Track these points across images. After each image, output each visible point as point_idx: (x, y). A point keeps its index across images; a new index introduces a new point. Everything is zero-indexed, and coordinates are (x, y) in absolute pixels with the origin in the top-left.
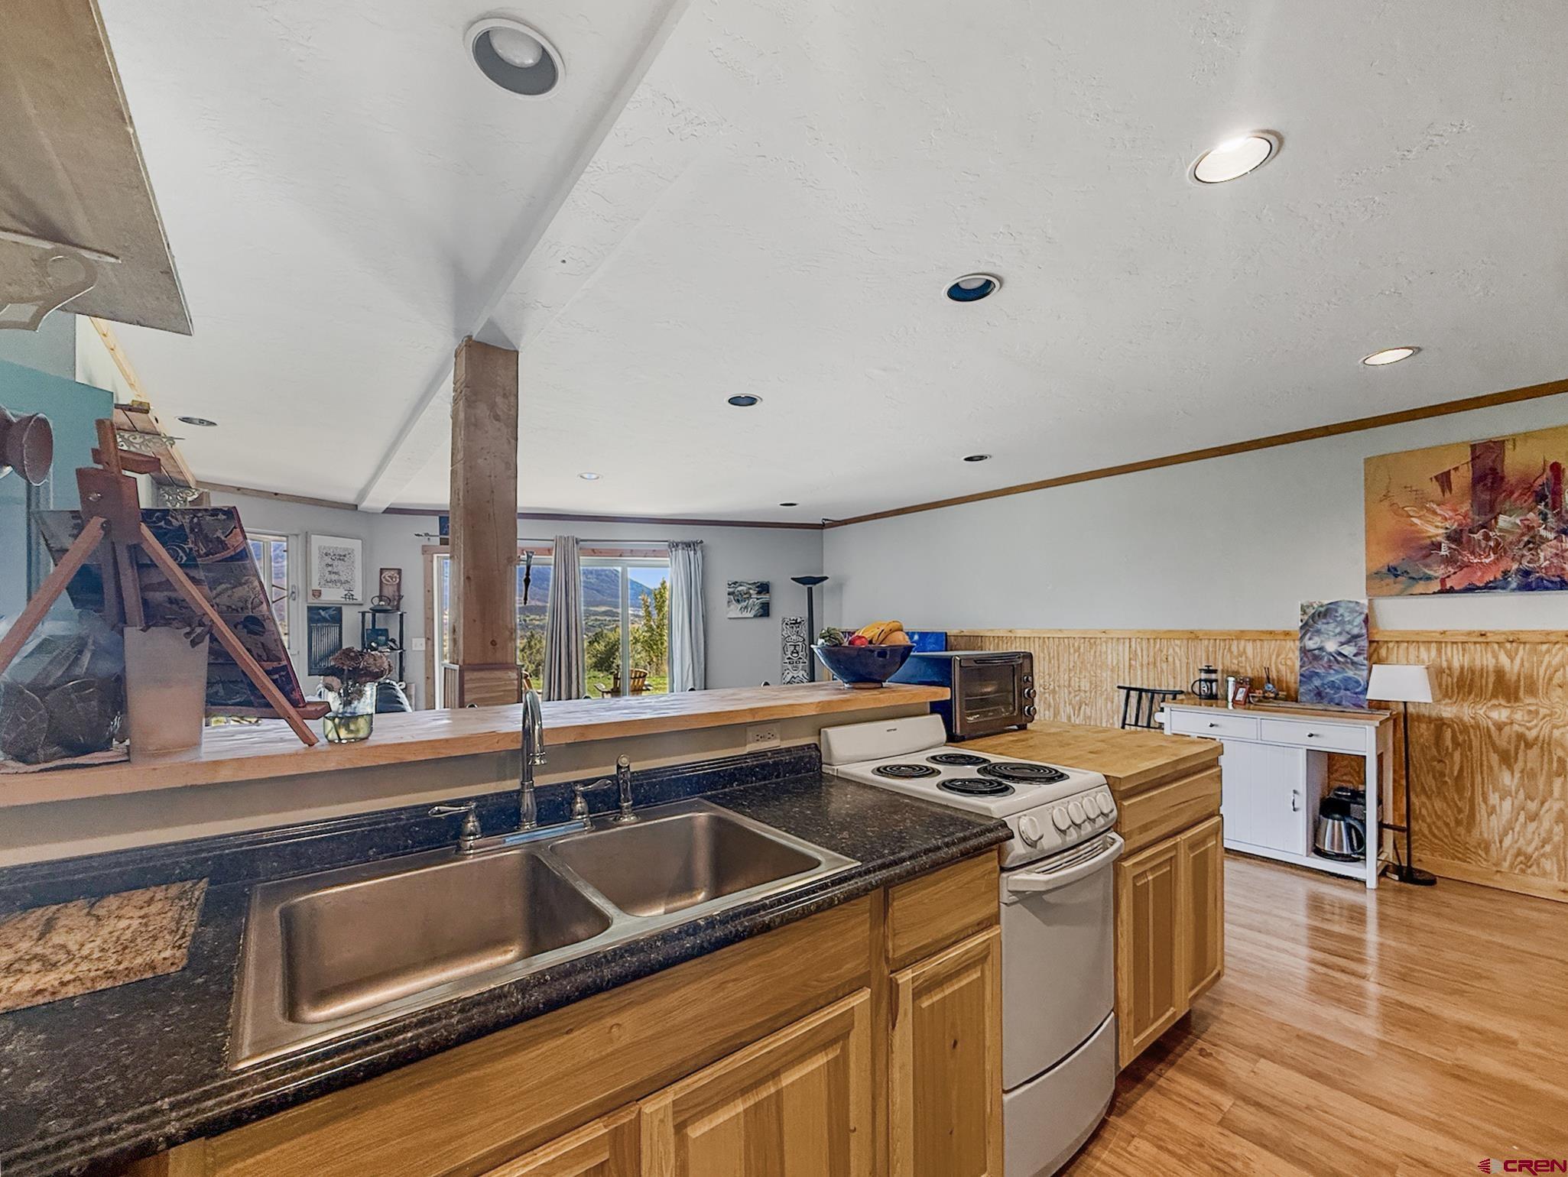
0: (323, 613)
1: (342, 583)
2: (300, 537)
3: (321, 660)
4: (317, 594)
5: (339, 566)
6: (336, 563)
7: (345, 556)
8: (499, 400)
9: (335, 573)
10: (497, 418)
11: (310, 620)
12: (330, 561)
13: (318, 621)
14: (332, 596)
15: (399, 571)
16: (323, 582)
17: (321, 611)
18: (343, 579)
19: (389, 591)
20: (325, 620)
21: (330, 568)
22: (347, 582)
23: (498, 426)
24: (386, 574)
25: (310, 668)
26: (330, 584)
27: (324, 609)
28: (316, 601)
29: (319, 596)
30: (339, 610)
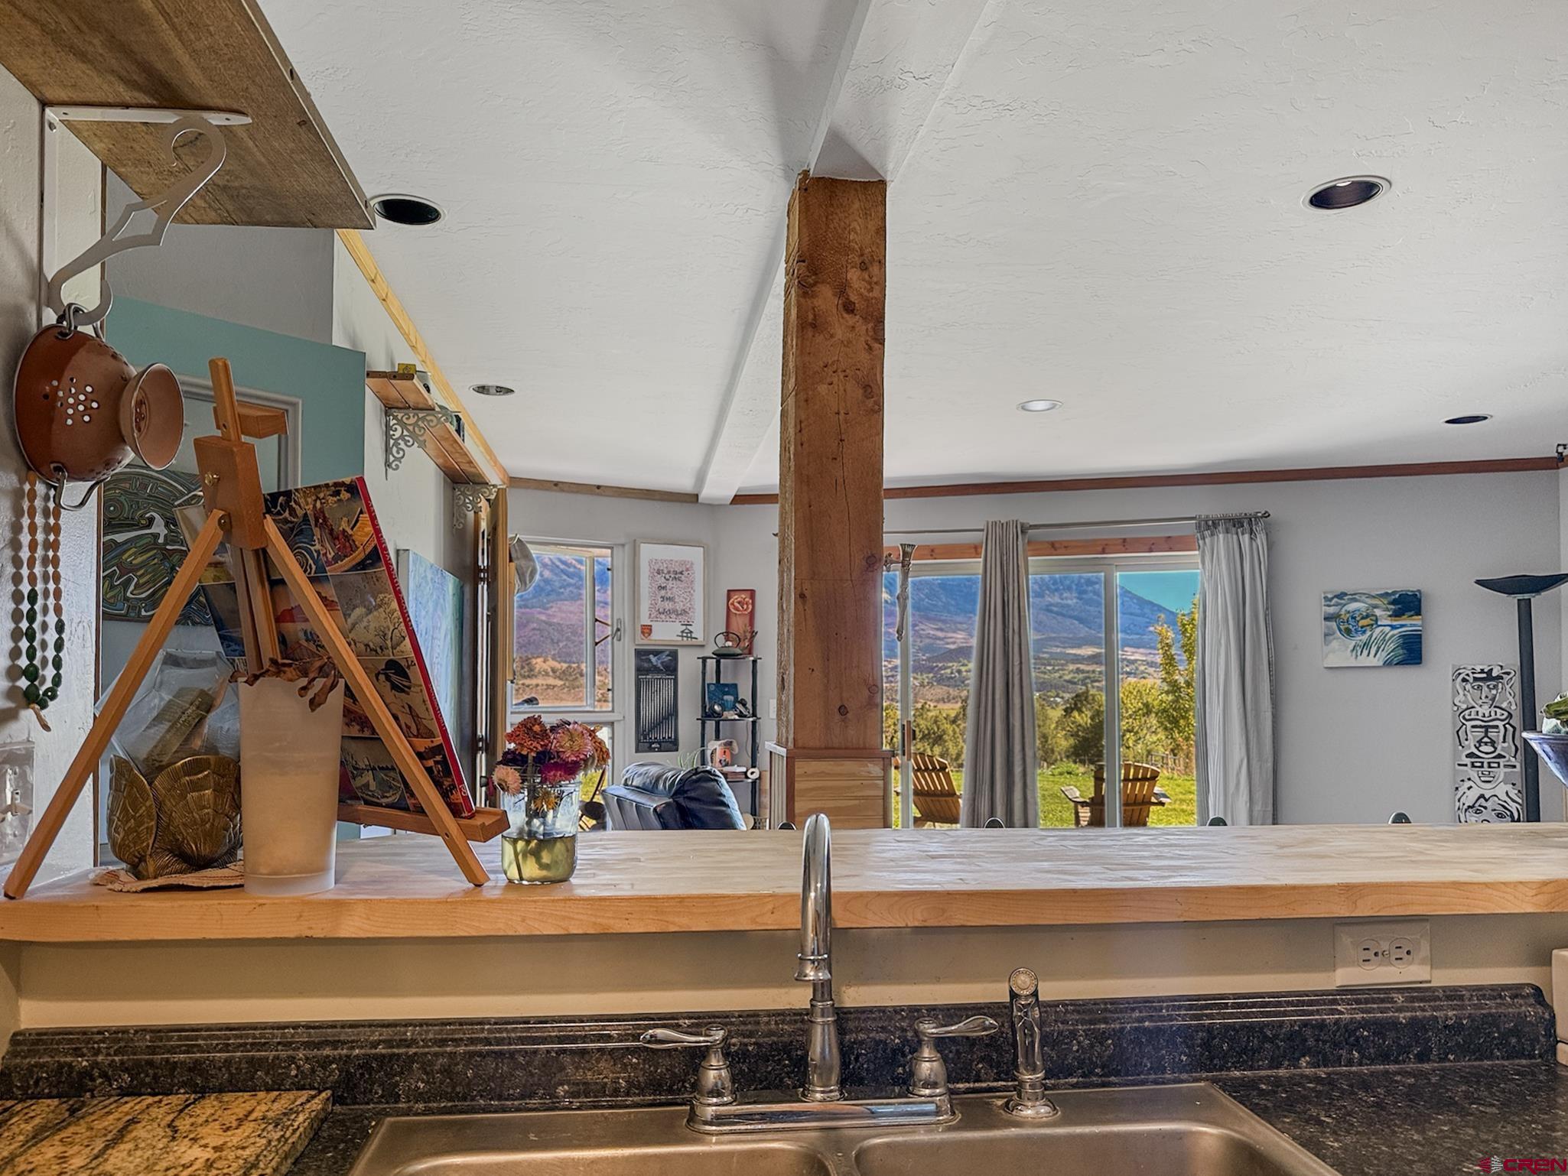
0: (653, 659)
1: (677, 615)
2: (627, 547)
3: (651, 730)
4: (647, 630)
5: (675, 588)
6: (670, 584)
7: (681, 573)
8: (853, 275)
9: (669, 599)
10: (849, 308)
11: (640, 670)
12: (662, 581)
13: (648, 671)
14: (666, 633)
15: (752, 593)
16: (654, 614)
17: (651, 656)
18: (679, 607)
19: (739, 625)
20: (656, 670)
21: (663, 592)
22: (685, 612)
23: (851, 323)
24: (736, 598)
25: (638, 741)
26: (663, 616)
27: (656, 653)
28: (645, 642)
29: (649, 635)
30: (674, 655)
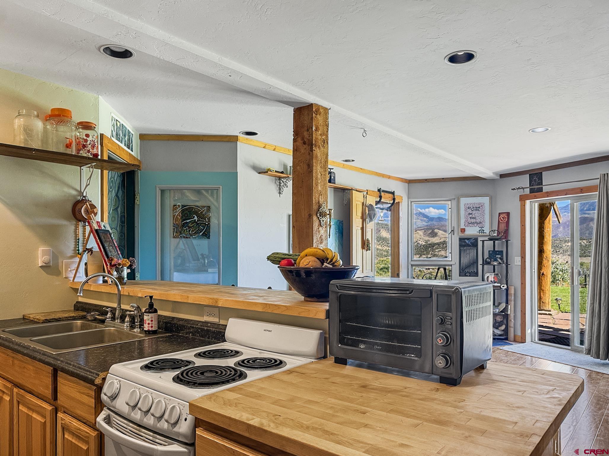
0: (467, 241)
1: (477, 224)
2: (456, 199)
3: (466, 268)
4: (463, 230)
5: (476, 213)
6: (474, 212)
7: (479, 208)
9: (474, 218)
11: (461, 246)
12: (470, 211)
13: (464, 246)
14: (472, 231)
15: (508, 214)
16: (467, 224)
17: (466, 240)
18: (478, 221)
19: (503, 226)
20: (468, 245)
21: (471, 216)
22: (480, 223)
24: (502, 216)
25: (460, 272)
26: (471, 225)
27: (468, 239)
28: (463, 235)
29: (464, 232)
30: (476, 240)
